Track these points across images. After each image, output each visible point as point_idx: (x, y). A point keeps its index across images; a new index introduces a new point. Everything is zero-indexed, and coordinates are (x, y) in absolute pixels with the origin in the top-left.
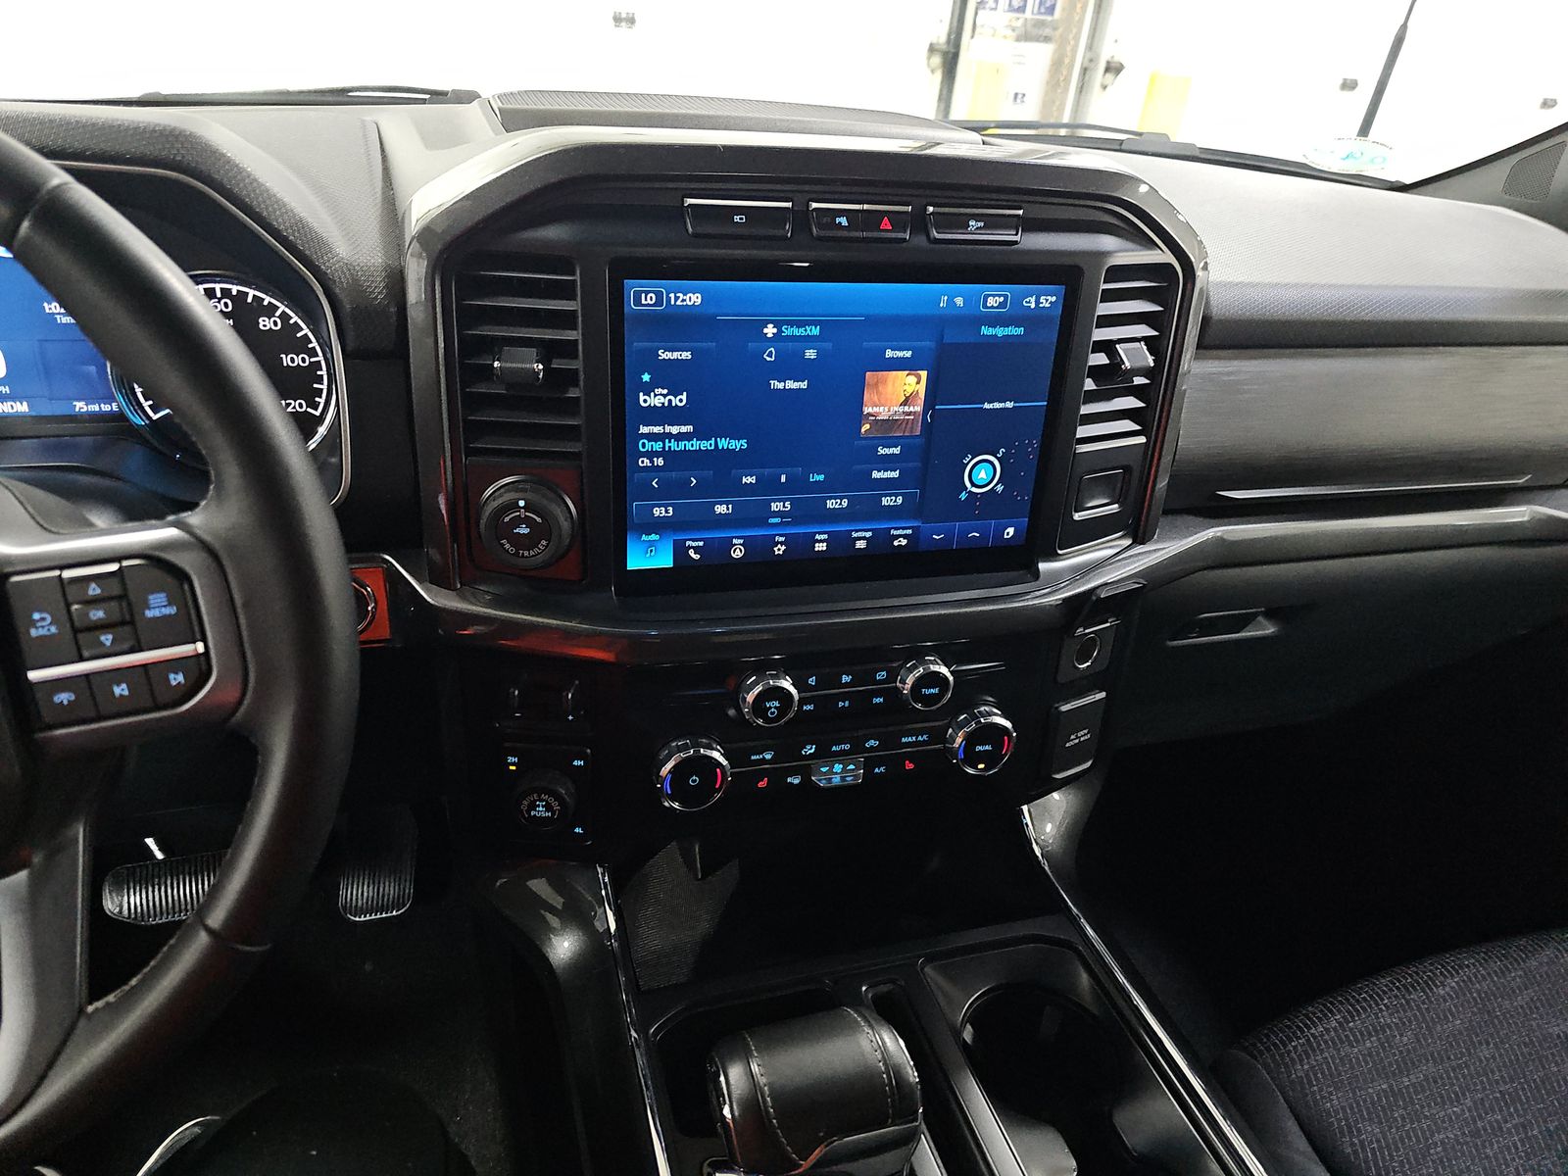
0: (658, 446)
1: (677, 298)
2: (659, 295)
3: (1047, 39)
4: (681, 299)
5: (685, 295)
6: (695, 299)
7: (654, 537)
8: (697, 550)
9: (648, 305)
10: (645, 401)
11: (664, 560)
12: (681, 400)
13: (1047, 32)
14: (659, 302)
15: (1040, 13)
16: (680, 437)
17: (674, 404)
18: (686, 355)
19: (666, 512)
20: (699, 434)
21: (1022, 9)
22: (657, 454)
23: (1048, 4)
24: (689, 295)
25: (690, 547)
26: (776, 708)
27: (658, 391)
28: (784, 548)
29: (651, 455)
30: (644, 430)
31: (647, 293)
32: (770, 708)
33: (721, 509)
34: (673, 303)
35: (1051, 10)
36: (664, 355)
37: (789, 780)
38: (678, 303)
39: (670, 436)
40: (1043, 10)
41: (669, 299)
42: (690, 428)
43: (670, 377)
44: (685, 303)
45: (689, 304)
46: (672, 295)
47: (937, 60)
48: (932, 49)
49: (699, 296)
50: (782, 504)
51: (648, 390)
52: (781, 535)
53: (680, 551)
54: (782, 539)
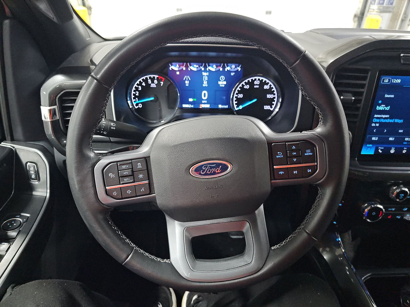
0: (378, 121)
1: (394, 81)
2: (389, 80)
3: (390, 12)
4: (395, 81)
5: (396, 79)
6: (399, 81)
7: (371, 145)
8: (381, 150)
9: (386, 82)
10: (378, 108)
11: (372, 152)
12: (388, 108)
13: (390, 10)
14: (389, 82)
15: (388, 4)
16: (385, 118)
17: (385, 110)
18: (393, 96)
19: (376, 139)
20: (390, 118)
21: (383, 4)
22: (377, 123)
23: (391, 2)
24: (397, 80)
25: (379, 149)
26: (402, 196)
27: (382, 106)
28: (406, 151)
29: (375, 123)
30: (376, 116)
31: (386, 79)
32: (401, 196)
33: (391, 139)
34: (392, 82)
35: (392, 4)
36: (387, 96)
37: (397, 217)
38: (394, 82)
39: (382, 118)
40: (389, 4)
41: (392, 81)
42: (388, 116)
43: (387, 102)
44: (396, 82)
45: (397, 82)
46: (393, 80)
47: (356, 19)
48: (355, 16)
49: (400, 80)
50: (408, 138)
51: (380, 105)
52: (406, 147)
53: (377, 150)
54: (406, 148)
